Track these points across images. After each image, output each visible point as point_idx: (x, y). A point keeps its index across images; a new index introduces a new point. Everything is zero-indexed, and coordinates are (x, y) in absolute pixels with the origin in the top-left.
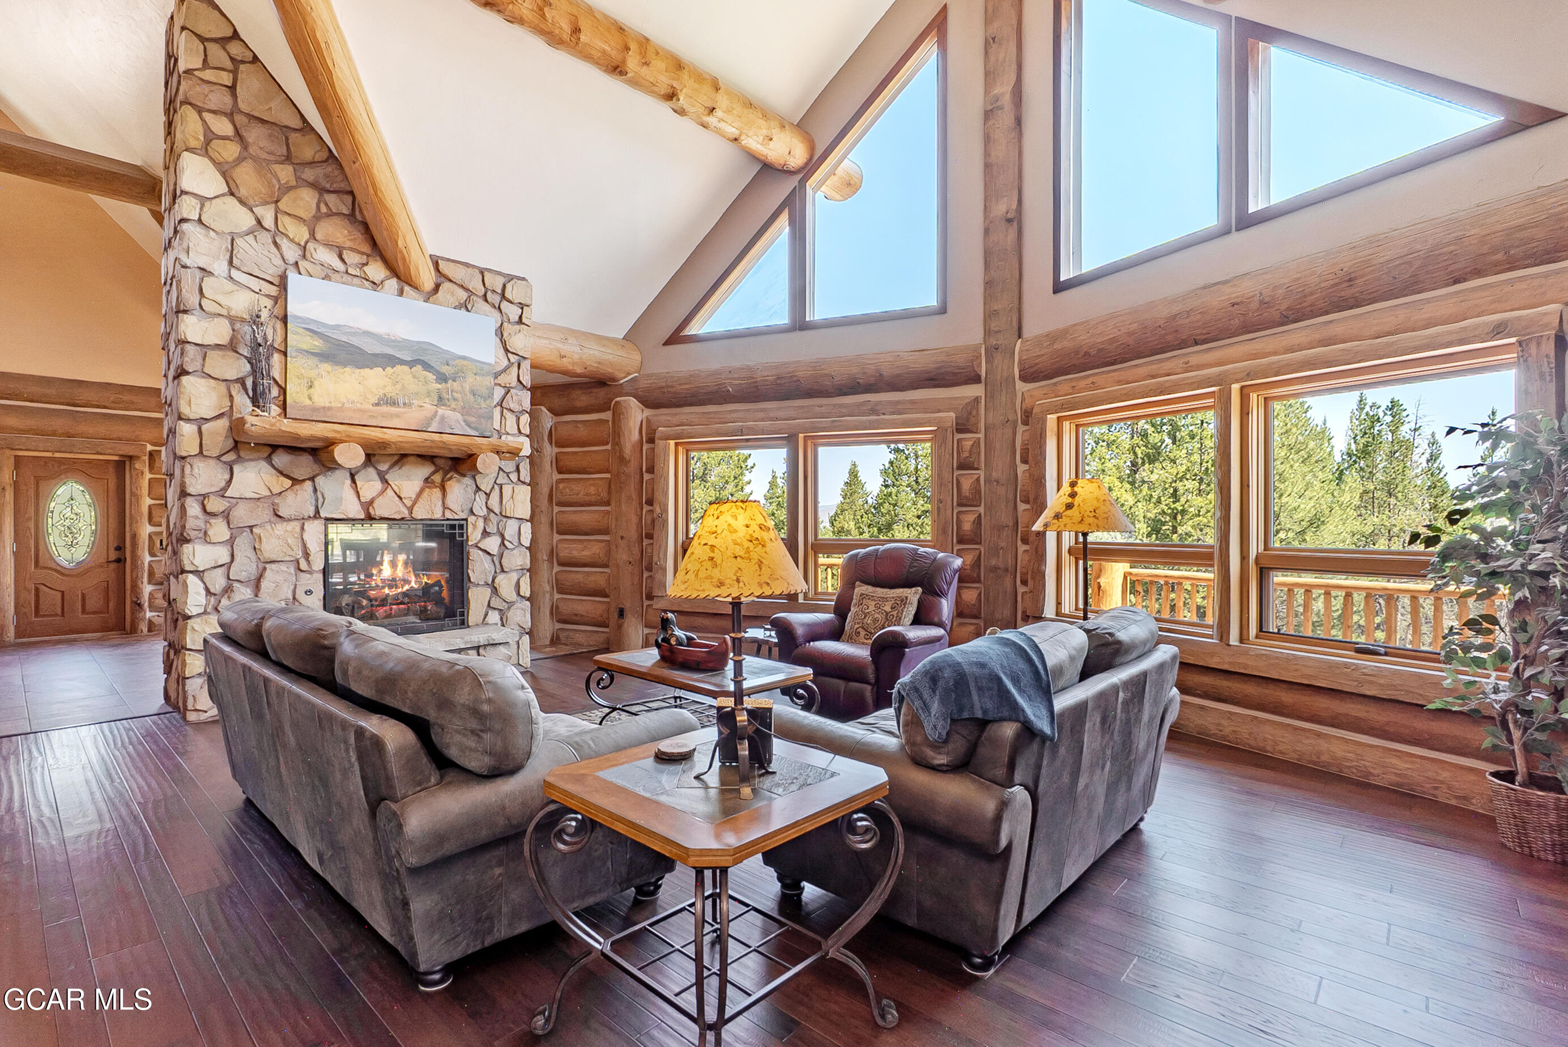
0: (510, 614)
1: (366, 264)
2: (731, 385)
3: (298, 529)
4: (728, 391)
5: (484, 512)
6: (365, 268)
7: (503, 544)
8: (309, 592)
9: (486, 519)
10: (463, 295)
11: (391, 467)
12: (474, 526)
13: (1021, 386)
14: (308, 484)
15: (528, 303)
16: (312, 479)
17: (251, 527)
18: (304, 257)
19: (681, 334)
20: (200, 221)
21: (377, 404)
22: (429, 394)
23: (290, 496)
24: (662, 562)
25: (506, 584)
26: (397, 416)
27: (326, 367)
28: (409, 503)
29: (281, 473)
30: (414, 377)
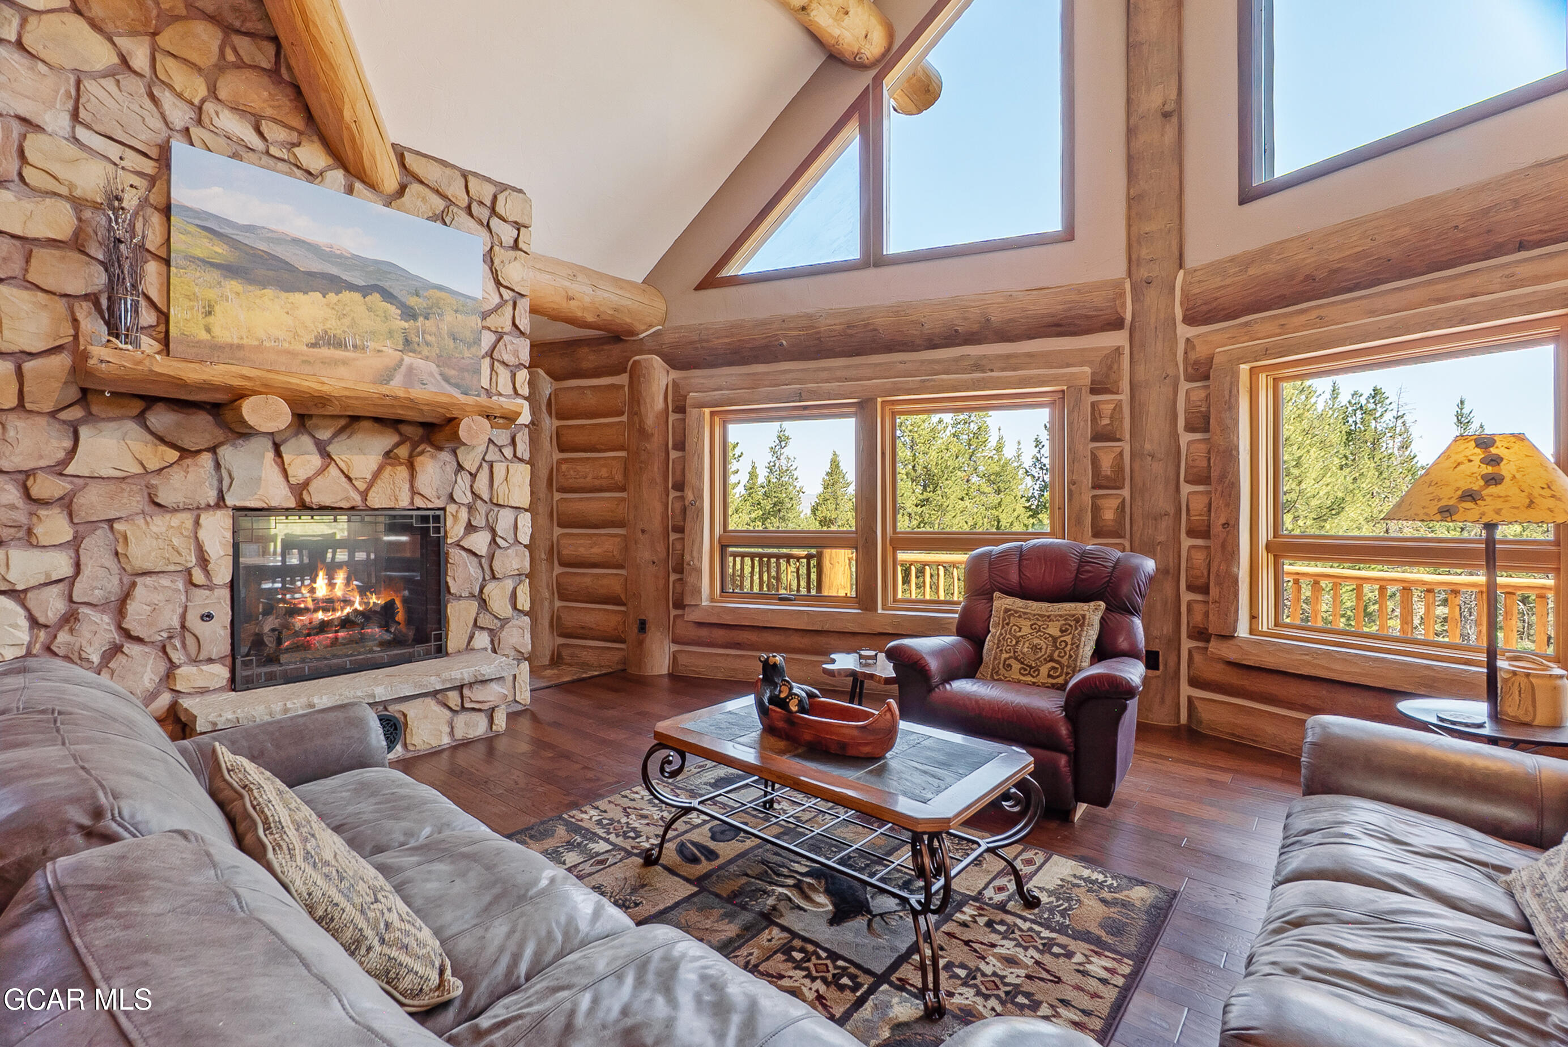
0: (504, 635)
1: (298, 145)
2: (785, 337)
3: (189, 524)
4: (781, 345)
5: (468, 498)
6: (296, 150)
7: (494, 541)
8: (208, 617)
9: (471, 508)
10: (439, 204)
11: (335, 435)
12: (455, 517)
13: (1184, 331)
14: (206, 459)
15: (527, 223)
16: (213, 450)
17: (111, 522)
18: (199, 122)
19: (718, 276)
20: (19, 45)
21: (314, 345)
22: (391, 333)
23: (176, 476)
24: (696, 561)
25: (498, 595)
26: (345, 362)
27: (232, 286)
28: (362, 486)
29: (162, 440)
30: (370, 309)
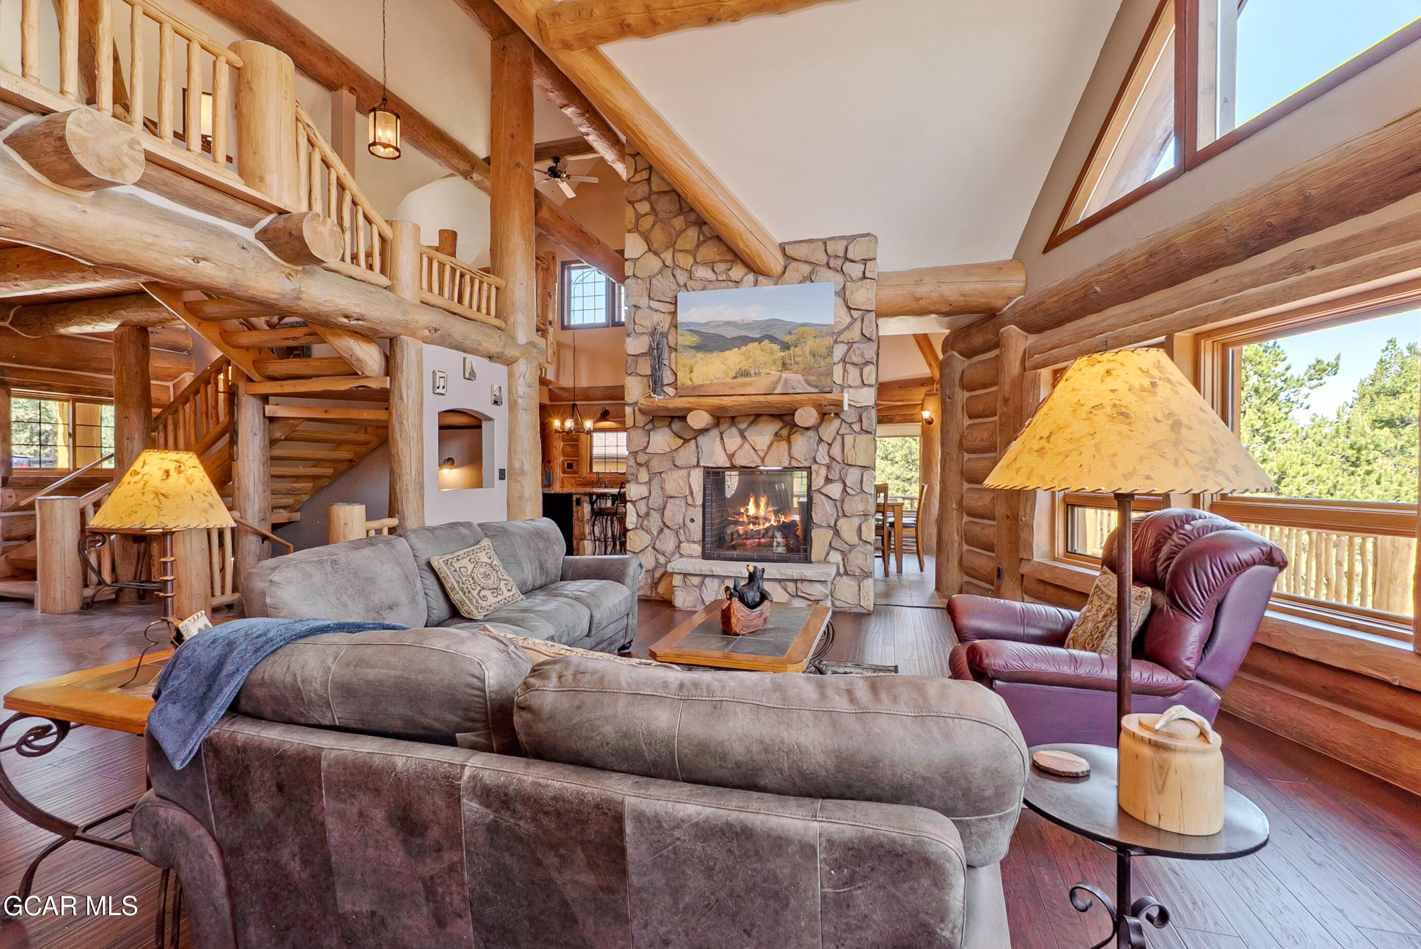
0: (851, 556)
1: (729, 270)
3: (686, 475)
4: (1096, 292)
5: (826, 460)
6: (730, 273)
7: (844, 490)
8: (692, 520)
9: (829, 467)
10: (807, 269)
11: (749, 425)
12: (817, 473)
14: (693, 441)
15: (871, 256)
16: (695, 438)
17: (661, 473)
18: (691, 278)
19: (1062, 228)
20: (634, 275)
21: (735, 377)
22: (774, 362)
23: (682, 451)
25: (847, 528)
26: (750, 384)
27: (700, 355)
28: (762, 454)
29: (676, 434)
30: (763, 350)
